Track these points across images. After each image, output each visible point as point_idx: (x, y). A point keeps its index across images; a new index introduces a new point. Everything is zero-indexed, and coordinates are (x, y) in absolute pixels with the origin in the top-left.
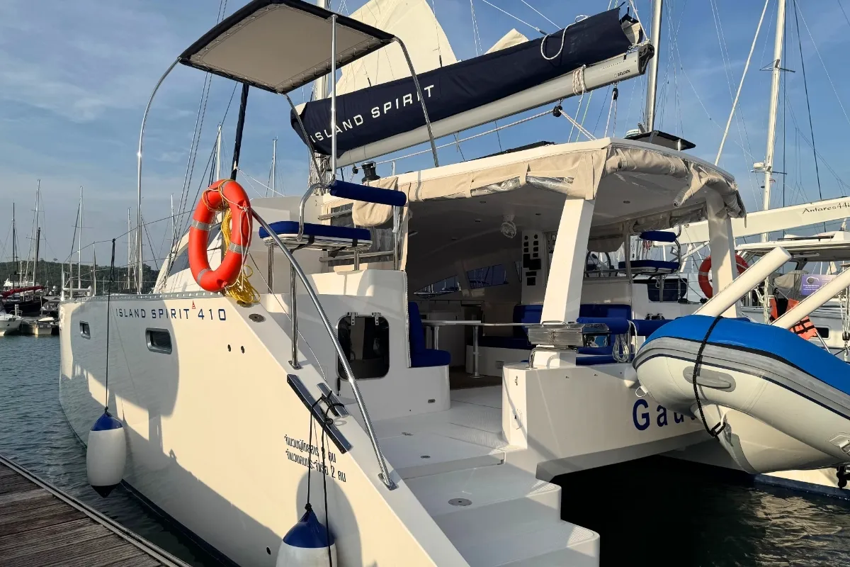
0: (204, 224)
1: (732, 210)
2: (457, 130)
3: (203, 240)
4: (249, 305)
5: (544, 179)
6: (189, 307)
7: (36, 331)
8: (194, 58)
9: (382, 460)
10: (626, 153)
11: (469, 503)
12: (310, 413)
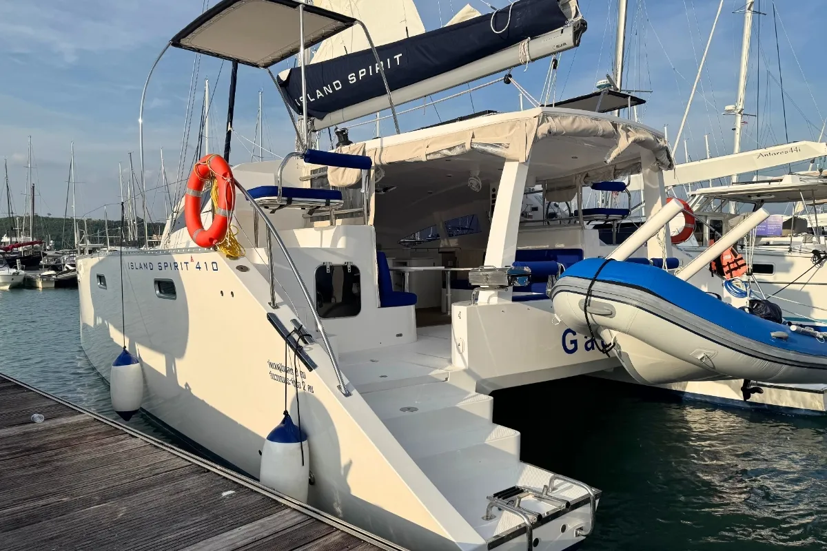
0: (196, 191)
1: (662, 164)
2: (424, 95)
3: (197, 206)
4: (236, 258)
5: (486, 145)
6: (189, 261)
7: (40, 284)
8: (183, 42)
9: (340, 375)
10: (557, 120)
11: (416, 409)
12: (284, 342)
